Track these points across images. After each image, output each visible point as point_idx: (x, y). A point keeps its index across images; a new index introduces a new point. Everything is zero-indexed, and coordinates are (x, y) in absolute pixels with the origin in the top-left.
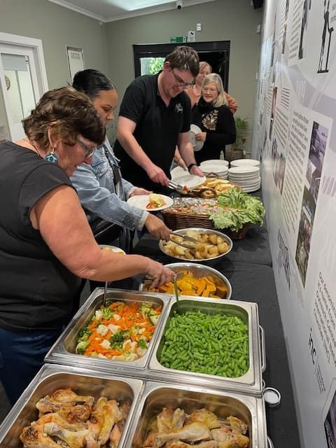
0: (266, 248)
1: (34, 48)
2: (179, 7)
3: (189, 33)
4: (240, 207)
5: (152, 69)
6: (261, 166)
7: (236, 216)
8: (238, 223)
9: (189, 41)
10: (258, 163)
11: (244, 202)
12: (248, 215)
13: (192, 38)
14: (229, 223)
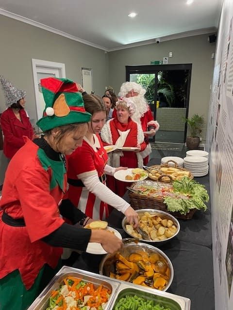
0: (209, 231)
1: (59, 69)
2: (158, 42)
3: (164, 58)
4: (190, 191)
5: (139, 80)
6: (209, 157)
7: (185, 202)
8: (186, 208)
9: (164, 63)
10: (207, 154)
11: (192, 189)
12: (194, 202)
13: (165, 62)
14: (179, 207)
